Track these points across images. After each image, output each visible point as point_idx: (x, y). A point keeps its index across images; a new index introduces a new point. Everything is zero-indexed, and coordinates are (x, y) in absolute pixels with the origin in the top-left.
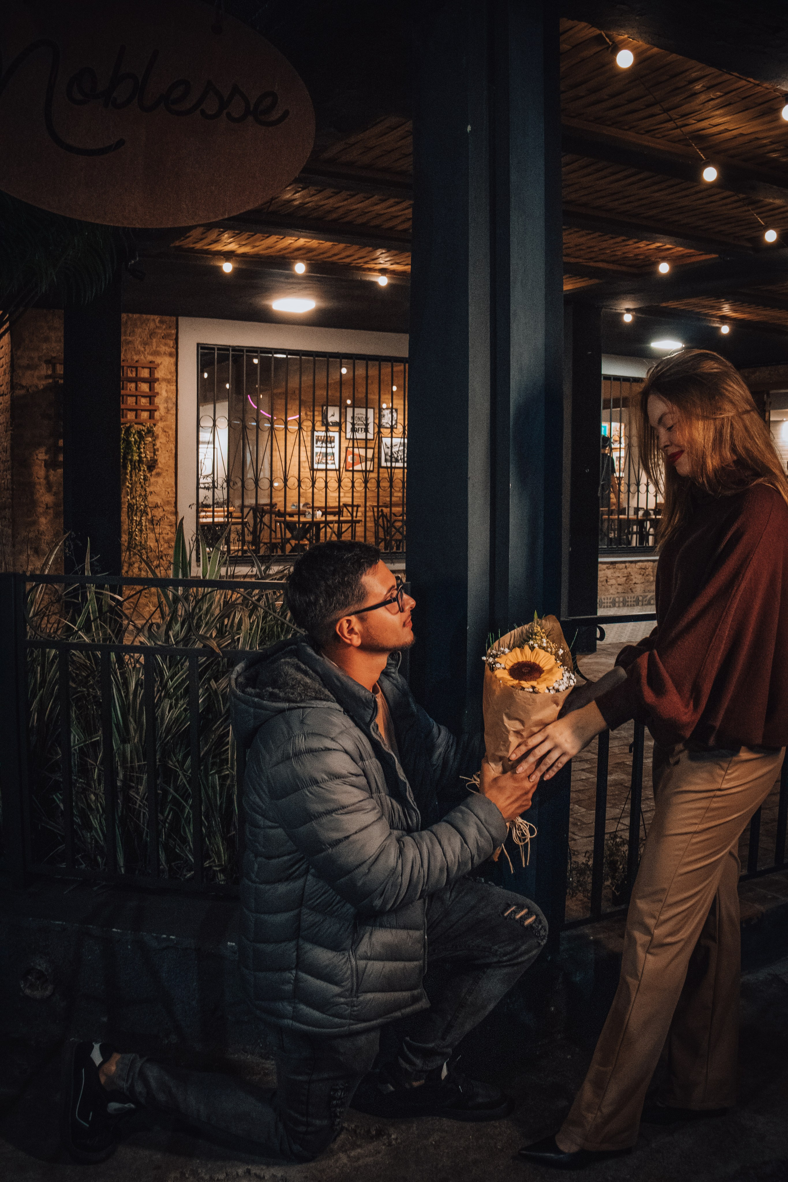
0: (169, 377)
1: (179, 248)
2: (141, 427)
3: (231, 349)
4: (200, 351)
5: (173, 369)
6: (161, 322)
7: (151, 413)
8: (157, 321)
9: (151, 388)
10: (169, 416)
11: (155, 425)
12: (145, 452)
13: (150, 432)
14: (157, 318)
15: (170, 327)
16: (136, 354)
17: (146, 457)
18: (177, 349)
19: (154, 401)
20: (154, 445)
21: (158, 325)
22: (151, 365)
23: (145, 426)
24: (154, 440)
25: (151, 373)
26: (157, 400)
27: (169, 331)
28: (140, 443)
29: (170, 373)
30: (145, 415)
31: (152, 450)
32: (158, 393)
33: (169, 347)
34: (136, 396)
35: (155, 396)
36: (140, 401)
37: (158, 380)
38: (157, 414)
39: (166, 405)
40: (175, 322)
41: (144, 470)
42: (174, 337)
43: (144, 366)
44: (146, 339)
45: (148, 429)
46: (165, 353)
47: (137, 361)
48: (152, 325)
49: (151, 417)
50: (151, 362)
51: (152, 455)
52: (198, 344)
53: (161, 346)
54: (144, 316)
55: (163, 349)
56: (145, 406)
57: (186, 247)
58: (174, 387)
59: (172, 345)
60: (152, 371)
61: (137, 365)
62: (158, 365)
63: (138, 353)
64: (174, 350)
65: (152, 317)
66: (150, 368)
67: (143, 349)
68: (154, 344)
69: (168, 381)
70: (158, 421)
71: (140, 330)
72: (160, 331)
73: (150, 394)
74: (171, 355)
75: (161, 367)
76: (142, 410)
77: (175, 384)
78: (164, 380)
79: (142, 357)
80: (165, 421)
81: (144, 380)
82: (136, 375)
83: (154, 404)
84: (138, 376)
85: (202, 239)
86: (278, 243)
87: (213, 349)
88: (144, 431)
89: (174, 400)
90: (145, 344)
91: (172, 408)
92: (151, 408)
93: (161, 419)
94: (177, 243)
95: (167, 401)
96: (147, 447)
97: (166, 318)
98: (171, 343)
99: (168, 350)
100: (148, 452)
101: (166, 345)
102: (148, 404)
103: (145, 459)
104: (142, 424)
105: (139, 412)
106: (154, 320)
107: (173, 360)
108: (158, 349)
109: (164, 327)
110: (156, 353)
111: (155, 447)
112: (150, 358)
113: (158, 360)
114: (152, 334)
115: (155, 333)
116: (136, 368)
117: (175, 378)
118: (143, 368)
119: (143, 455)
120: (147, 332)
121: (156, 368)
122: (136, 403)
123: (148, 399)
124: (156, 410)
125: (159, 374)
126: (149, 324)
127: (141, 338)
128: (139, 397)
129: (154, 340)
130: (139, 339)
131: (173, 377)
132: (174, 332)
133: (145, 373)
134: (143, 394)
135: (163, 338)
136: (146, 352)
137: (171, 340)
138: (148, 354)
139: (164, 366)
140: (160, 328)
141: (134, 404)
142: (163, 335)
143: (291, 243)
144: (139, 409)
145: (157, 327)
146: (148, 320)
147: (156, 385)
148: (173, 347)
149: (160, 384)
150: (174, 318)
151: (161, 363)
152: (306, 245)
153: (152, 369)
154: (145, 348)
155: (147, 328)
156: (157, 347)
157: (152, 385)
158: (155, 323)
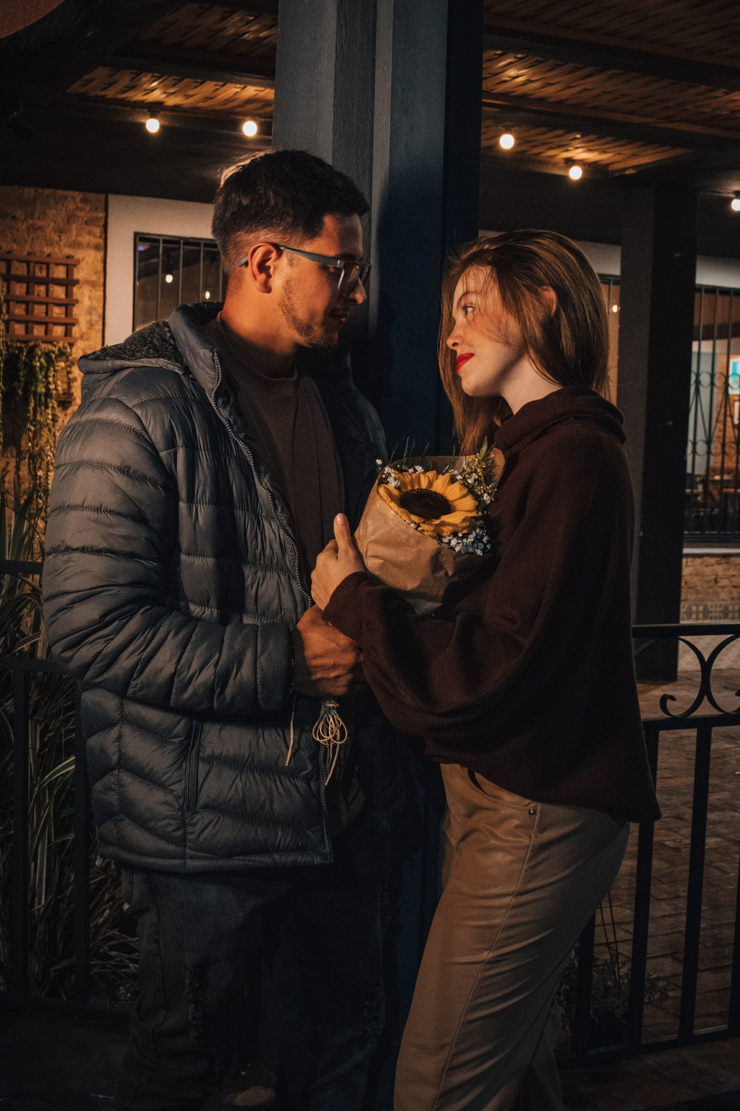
0: (94, 278)
1: (81, 96)
2: (50, 347)
3: (182, 242)
4: (138, 243)
5: (100, 267)
6: (84, 201)
7: (68, 327)
8: (78, 199)
9: (68, 294)
10: (93, 333)
11: (71, 345)
12: (55, 383)
13: (62, 354)
14: (78, 196)
15: (97, 208)
16: (48, 246)
17: (56, 389)
18: (106, 239)
19: (72, 311)
20: (69, 373)
21: (79, 205)
22: (69, 262)
23: (55, 346)
24: (70, 366)
25: (69, 272)
26: (76, 311)
27: (94, 214)
28: (48, 369)
29: (96, 273)
30: (59, 331)
31: (65, 379)
32: (77, 301)
33: (95, 236)
34: (47, 304)
35: (74, 305)
36: (52, 311)
37: (77, 282)
38: (76, 331)
39: (88, 318)
40: (103, 200)
41: (53, 408)
42: (102, 222)
43: (59, 261)
44: (61, 225)
45: (59, 349)
46: (88, 245)
47: (48, 256)
48: (71, 206)
49: (68, 333)
50: (68, 257)
51: (65, 386)
52: (136, 234)
53: (84, 234)
54: (60, 193)
55: (86, 239)
56: (57, 318)
57: (93, 94)
58: (101, 293)
59: (98, 234)
60: (69, 269)
61: (48, 260)
62: (78, 262)
63: (50, 243)
64: (101, 241)
65: (71, 193)
66: (67, 266)
67: (57, 238)
68: (74, 233)
69: (93, 285)
70: (76, 340)
71: (53, 212)
72: (83, 214)
73: (66, 301)
74: (97, 247)
75: (83, 264)
76: (56, 324)
77: (102, 289)
78: (88, 282)
79: (56, 250)
80: (87, 339)
81: (59, 282)
82: (48, 274)
83: (71, 316)
84: (51, 275)
85: (111, 84)
86: (219, 92)
87: (157, 241)
88: (54, 352)
89: (101, 311)
90: (60, 231)
91: (97, 322)
92: (68, 321)
93: (82, 337)
94: (75, 88)
95: (90, 311)
96: (58, 375)
97: (92, 196)
98: (98, 231)
99: (94, 241)
100: (59, 383)
101: (90, 233)
102: (63, 316)
103: (54, 392)
104: (51, 342)
105: (50, 326)
106: (73, 198)
107: (100, 255)
108: (79, 239)
109: (88, 208)
110: (76, 245)
111: (71, 376)
112: (68, 251)
113: (79, 254)
114: (70, 218)
115: (75, 216)
116: (48, 265)
117: (102, 280)
118: (57, 264)
119: (52, 387)
120: (63, 214)
121: (75, 266)
122: (47, 313)
123: (63, 309)
124: (74, 325)
125: (80, 274)
126: (65, 204)
127: (55, 222)
128: (50, 306)
129: (74, 227)
130: (52, 225)
131: (99, 278)
132: (102, 215)
133: (60, 273)
134: (56, 302)
135: (86, 223)
136: (62, 243)
137: (98, 226)
138: (65, 245)
139: (87, 263)
140: (82, 209)
141: (44, 315)
142: (86, 219)
143: (237, 92)
144: (50, 323)
145: (78, 208)
146: (66, 198)
147: (75, 289)
148: (100, 237)
149: (81, 287)
150: (102, 197)
151: (83, 259)
152: (257, 96)
153: (70, 267)
154: (60, 237)
155: (64, 209)
156: (77, 236)
157: (69, 289)
158: (76, 203)
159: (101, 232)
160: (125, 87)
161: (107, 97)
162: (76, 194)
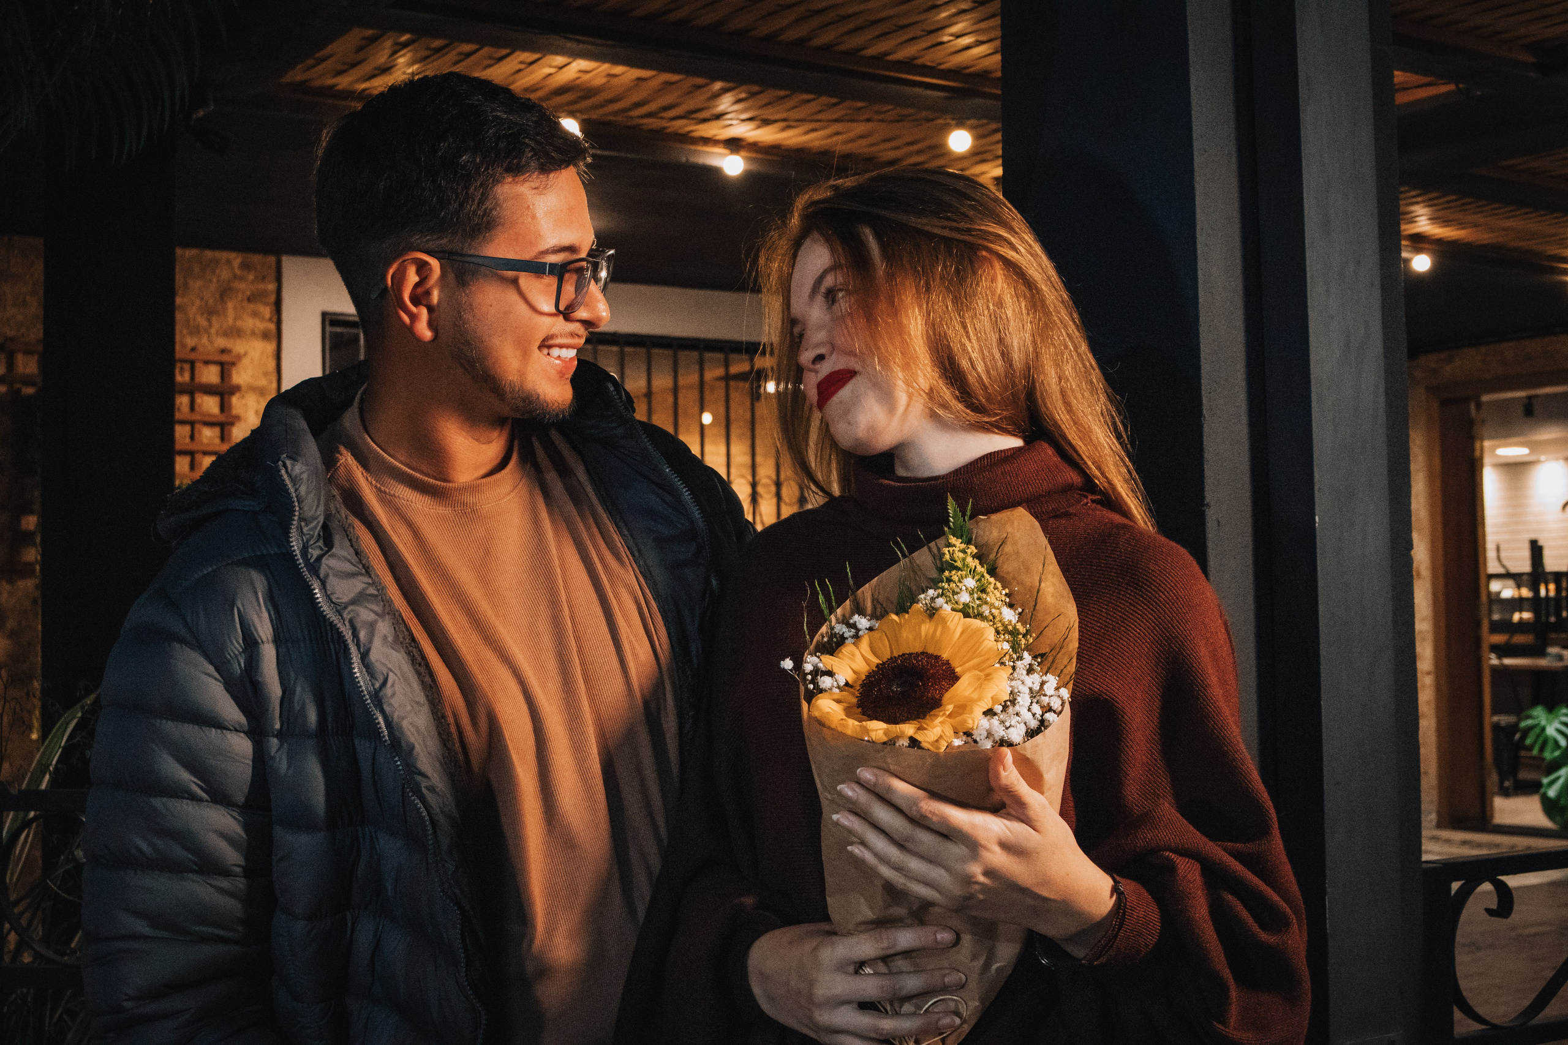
0: (263, 382)
1: (302, 87)
4: (328, 329)
5: (271, 365)
6: (245, 266)
8: (236, 264)
9: (224, 407)
14: (236, 259)
15: (264, 278)
16: (191, 334)
18: (279, 324)
19: (230, 433)
21: (238, 272)
22: (225, 358)
25: (224, 374)
27: (261, 286)
29: (265, 374)
32: (238, 418)
33: (262, 319)
34: (192, 424)
35: (232, 424)
36: (200, 432)
37: (236, 389)
40: (274, 266)
42: (273, 298)
43: (208, 359)
44: (211, 302)
46: (253, 333)
47: (193, 349)
48: (225, 274)
50: (223, 351)
52: (324, 315)
53: (245, 316)
54: (209, 254)
55: (249, 323)
56: (210, 444)
57: (317, 83)
59: (268, 315)
60: (225, 369)
61: (193, 356)
62: (239, 357)
63: (196, 331)
64: (272, 327)
65: (223, 255)
66: (222, 364)
67: (205, 323)
68: (231, 314)
69: (261, 392)
71: (199, 283)
72: (243, 286)
73: (222, 418)
74: (265, 336)
75: (246, 361)
76: (205, 453)
78: (253, 389)
79: (205, 340)
81: (209, 390)
82: (193, 378)
83: (229, 440)
84: (197, 380)
85: (354, 65)
86: (521, 74)
90: (210, 313)
94: (297, 75)
97: (256, 258)
98: (267, 311)
99: (261, 326)
101: (255, 314)
102: (217, 441)
105: (198, 457)
106: (229, 262)
107: (271, 347)
108: (239, 323)
109: (251, 277)
110: (235, 332)
112: (221, 342)
113: (239, 346)
114: (225, 292)
115: (231, 289)
116: (192, 364)
117: (275, 385)
118: (207, 363)
120: (213, 286)
121: (233, 364)
122: (193, 438)
123: (218, 429)
125: (240, 376)
126: (218, 271)
127: (202, 299)
128: (198, 426)
129: (230, 305)
130: (198, 303)
131: (271, 382)
132: (271, 287)
133: (210, 375)
134: (207, 419)
135: (249, 300)
136: (213, 331)
137: (266, 304)
138: (217, 334)
139: (252, 360)
140: (241, 279)
141: (188, 440)
142: (248, 293)
143: (550, 75)
144: (198, 452)
145: (235, 277)
146: (217, 262)
147: (235, 400)
148: (270, 320)
149: (243, 397)
150: (272, 259)
151: (245, 354)
152: (578, 81)
153: (226, 367)
154: (209, 321)
155: (215, 280)
156: (235, 319)
157: (226, 400)
158: (232, 269)
159: (271, 312)
160: (376, 69)
161: (340, 87)
162: (232, 255)
